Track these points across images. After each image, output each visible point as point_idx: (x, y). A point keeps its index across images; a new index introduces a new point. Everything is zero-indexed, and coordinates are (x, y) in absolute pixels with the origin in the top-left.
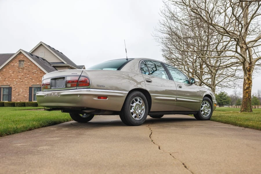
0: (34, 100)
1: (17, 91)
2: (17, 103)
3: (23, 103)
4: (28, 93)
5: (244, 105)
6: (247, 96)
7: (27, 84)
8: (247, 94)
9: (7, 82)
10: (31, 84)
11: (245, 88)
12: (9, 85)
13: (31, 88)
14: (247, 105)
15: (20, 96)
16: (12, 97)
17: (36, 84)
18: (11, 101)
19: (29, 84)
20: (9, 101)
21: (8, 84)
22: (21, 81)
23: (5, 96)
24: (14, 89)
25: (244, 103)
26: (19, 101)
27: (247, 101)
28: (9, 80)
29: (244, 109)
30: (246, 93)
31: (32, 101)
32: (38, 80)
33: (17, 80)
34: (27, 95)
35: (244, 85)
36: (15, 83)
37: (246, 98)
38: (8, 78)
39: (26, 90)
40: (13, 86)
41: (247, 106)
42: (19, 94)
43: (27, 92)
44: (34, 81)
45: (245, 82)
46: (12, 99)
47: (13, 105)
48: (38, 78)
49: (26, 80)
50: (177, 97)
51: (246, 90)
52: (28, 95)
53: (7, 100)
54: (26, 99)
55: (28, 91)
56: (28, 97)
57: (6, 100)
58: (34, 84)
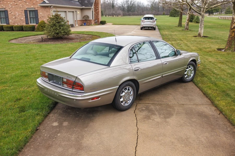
0: (31, 23)
1: (13, 14)
2: (16, 27)
3: (21, 27)
4: (24, 17)
5: (229, 43)
6: (233, 35)
7: (22, 7)
8: (234, 33)
9: (2, 5)
10: (26, 7)
11: (232, 28)
12: (5, 9)
13: (26, 11)
14: (231, 43)
15: (17, 19)
16: (9, 20)
17: (30, 7)
18: (9, 24)
19: (24, 7)
20: (7, 24)
21: (3, 7)
22: (16, 4)
23: (3, 19)
24: (10, 12)
25: (229, 41)
26: (17, 24)
27: (232, 40)
28: (4, 3)
29: (228, 47)
30: (232, 32)
31: (28, 24)
32: (32, 3)
33: (11, 3)
34: (23, 18)
35: (232, 24)
36: (10, 6)
37: (231, 37)
38: (2, 2)
39: (21, 13)
40: (8, 9)
41: (231, 45)
42: (15, 17)
43: (22, 15)
44: (28, 4)
45: (233, 22)
46: (10, 22)
47: (12, 29)
48: (32, 1)
49: (20, 3)
50: (163, 74)
51: (233, 29)
52: (25, 18)
53: (6, 23)
54: (23, 22)
55: (24, 14)
56: (25, 20)
57: (4, 23)
58: (29, 7)
